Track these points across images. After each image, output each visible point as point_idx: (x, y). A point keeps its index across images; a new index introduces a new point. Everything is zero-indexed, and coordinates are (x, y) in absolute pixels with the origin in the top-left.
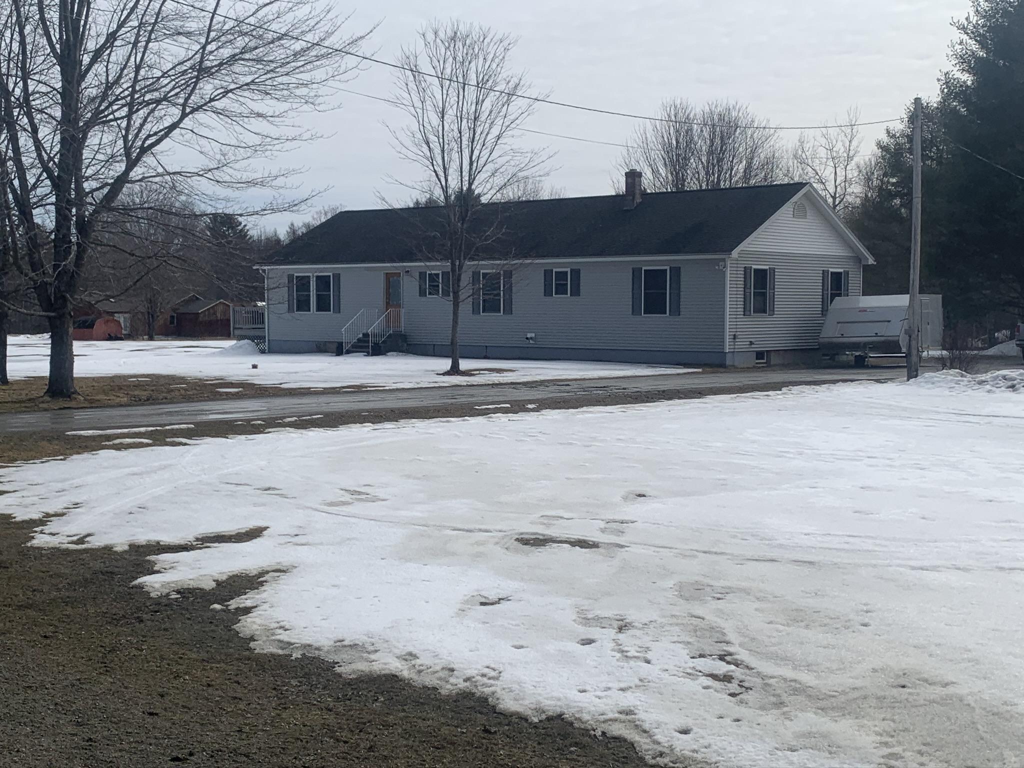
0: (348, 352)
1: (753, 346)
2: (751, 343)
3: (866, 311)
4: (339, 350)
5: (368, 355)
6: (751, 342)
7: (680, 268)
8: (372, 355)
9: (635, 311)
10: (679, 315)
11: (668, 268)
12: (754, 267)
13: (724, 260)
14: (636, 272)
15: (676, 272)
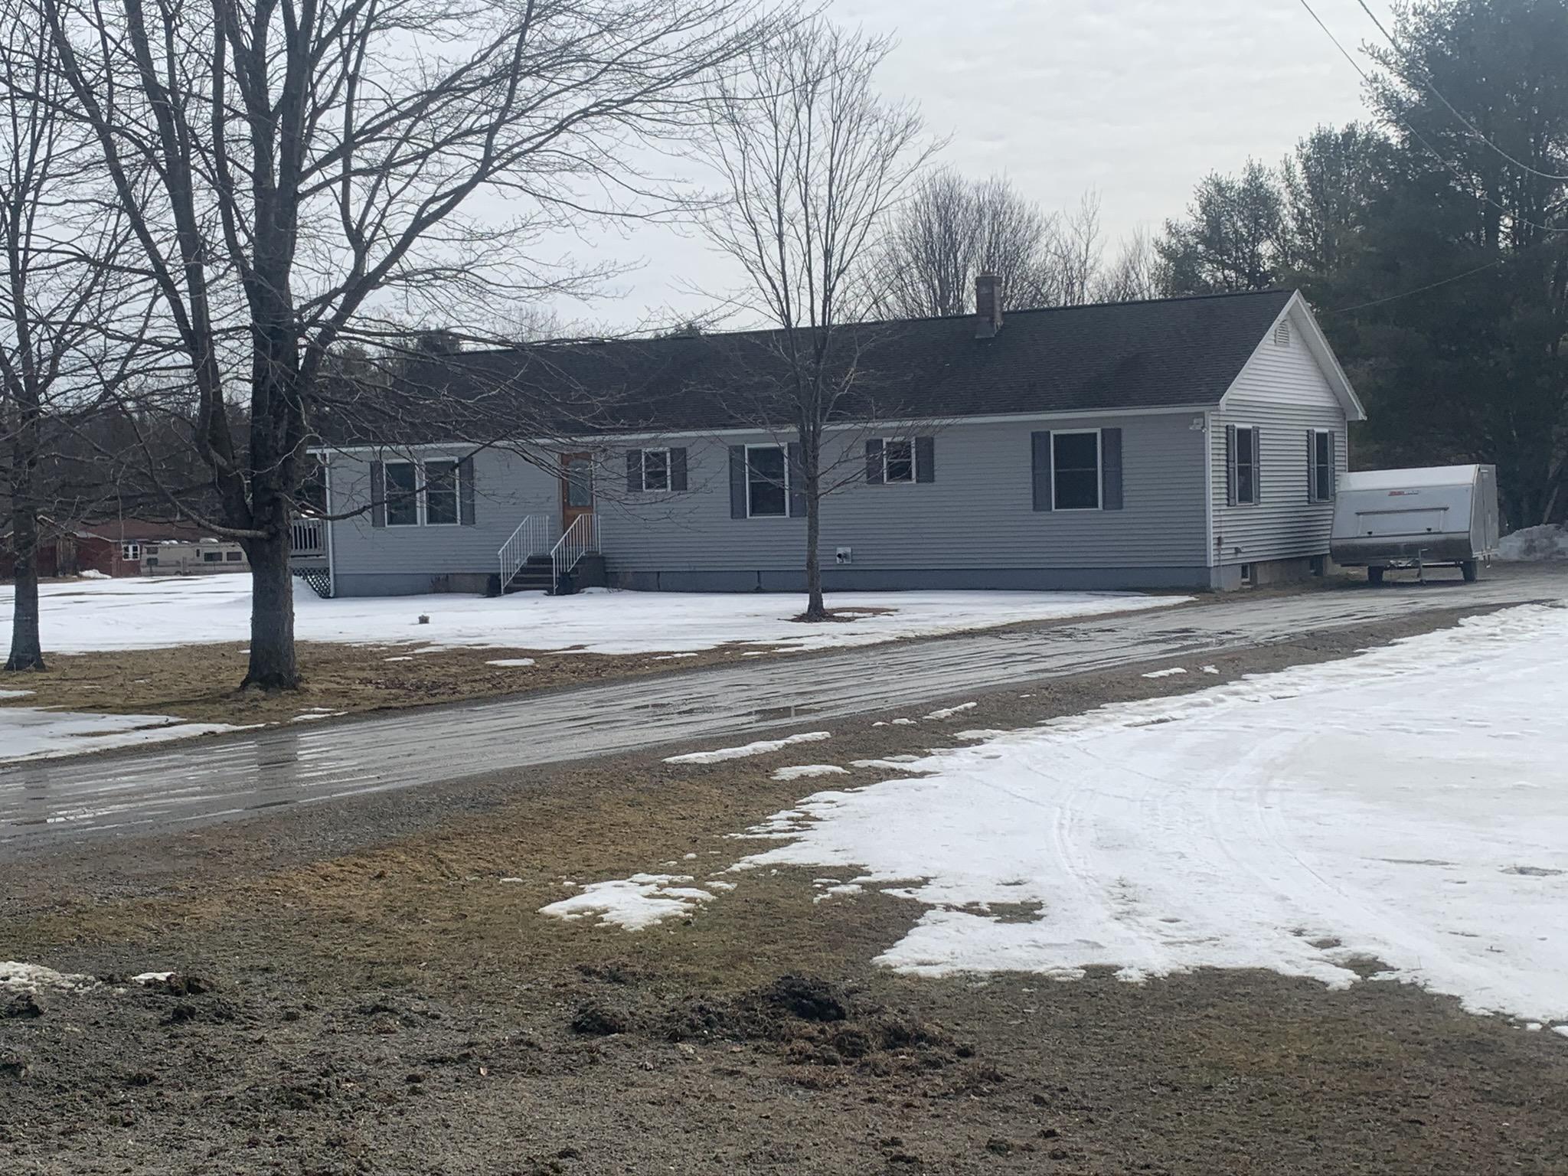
0: (509, 590)
1: (1240, 555)
2: (1238, 551)
3: (1400, 493)
4: (493, 587)
5: (550, 593)
6: (1236, 548)
7: (1120, 430)
8: (557, 594)
9: (1039, 504)
10: (1121, 507)
11: (1098, 431)
12: (1238, 426)
13: (1201, 415)
14: (1039, 439)
15: (1114, 437)
